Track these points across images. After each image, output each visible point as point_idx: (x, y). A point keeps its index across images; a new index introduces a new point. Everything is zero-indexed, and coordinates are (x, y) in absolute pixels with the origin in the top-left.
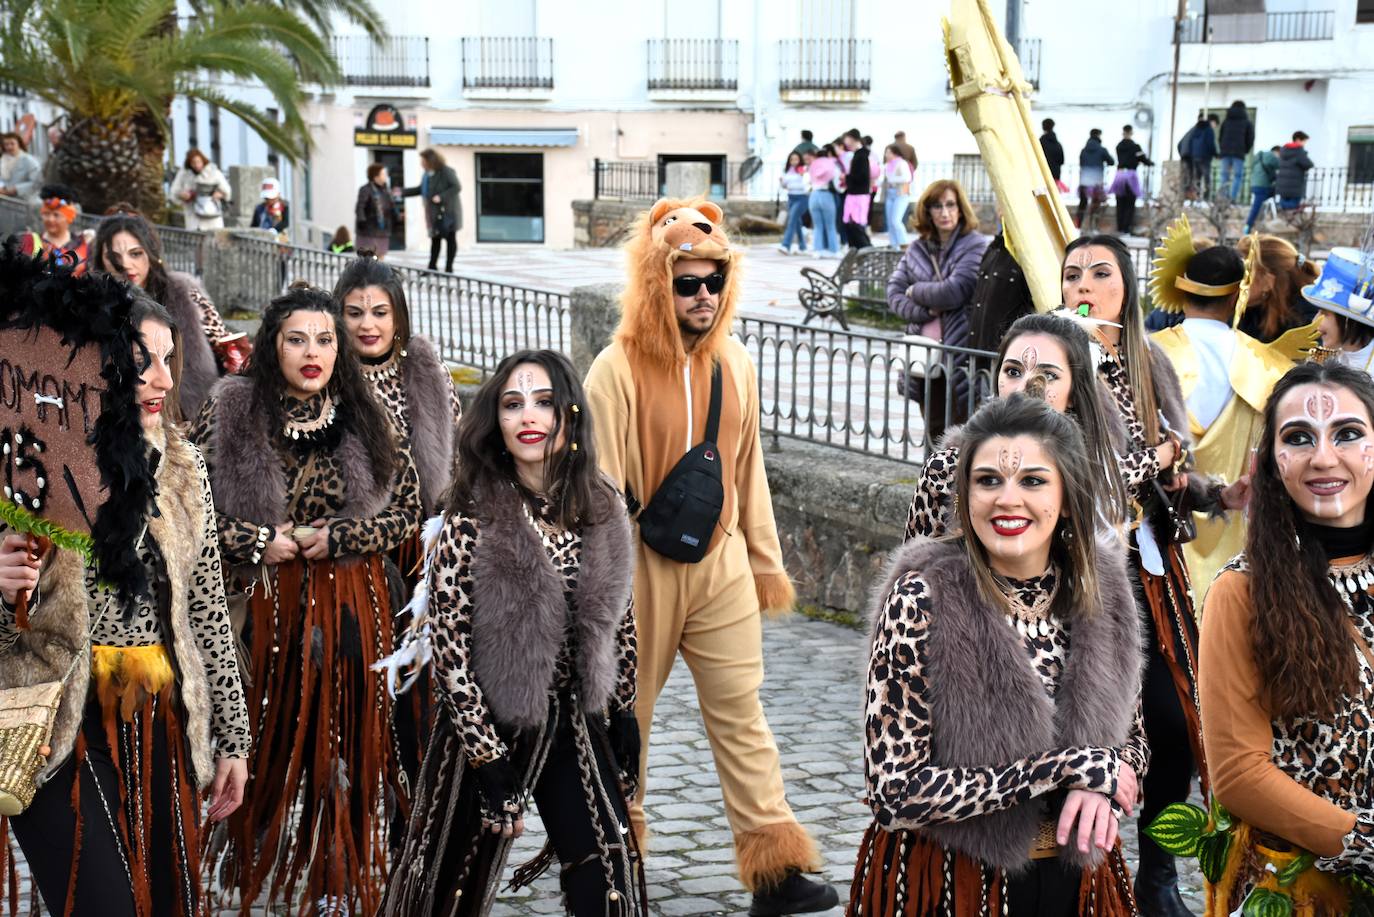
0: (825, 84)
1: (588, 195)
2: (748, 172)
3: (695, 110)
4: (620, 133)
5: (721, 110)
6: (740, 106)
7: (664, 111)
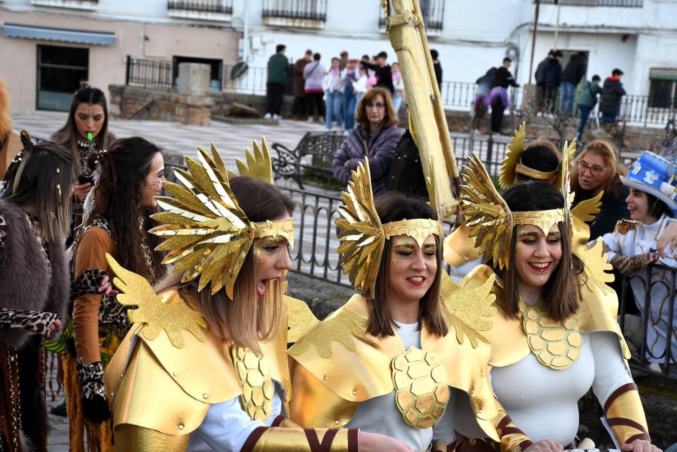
0: (294, 14)
1: (121, 81)
2: (238, 73)
3: (201, 26)
4: (146, 39)
5: (220, 28)
6: (234, 25)
7: (179, 25)
